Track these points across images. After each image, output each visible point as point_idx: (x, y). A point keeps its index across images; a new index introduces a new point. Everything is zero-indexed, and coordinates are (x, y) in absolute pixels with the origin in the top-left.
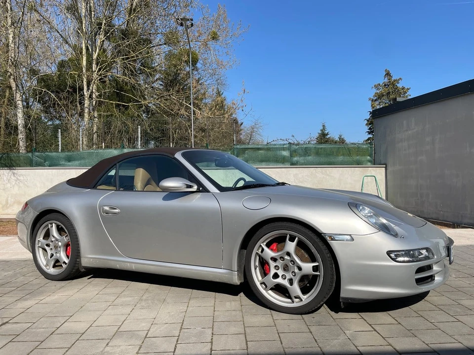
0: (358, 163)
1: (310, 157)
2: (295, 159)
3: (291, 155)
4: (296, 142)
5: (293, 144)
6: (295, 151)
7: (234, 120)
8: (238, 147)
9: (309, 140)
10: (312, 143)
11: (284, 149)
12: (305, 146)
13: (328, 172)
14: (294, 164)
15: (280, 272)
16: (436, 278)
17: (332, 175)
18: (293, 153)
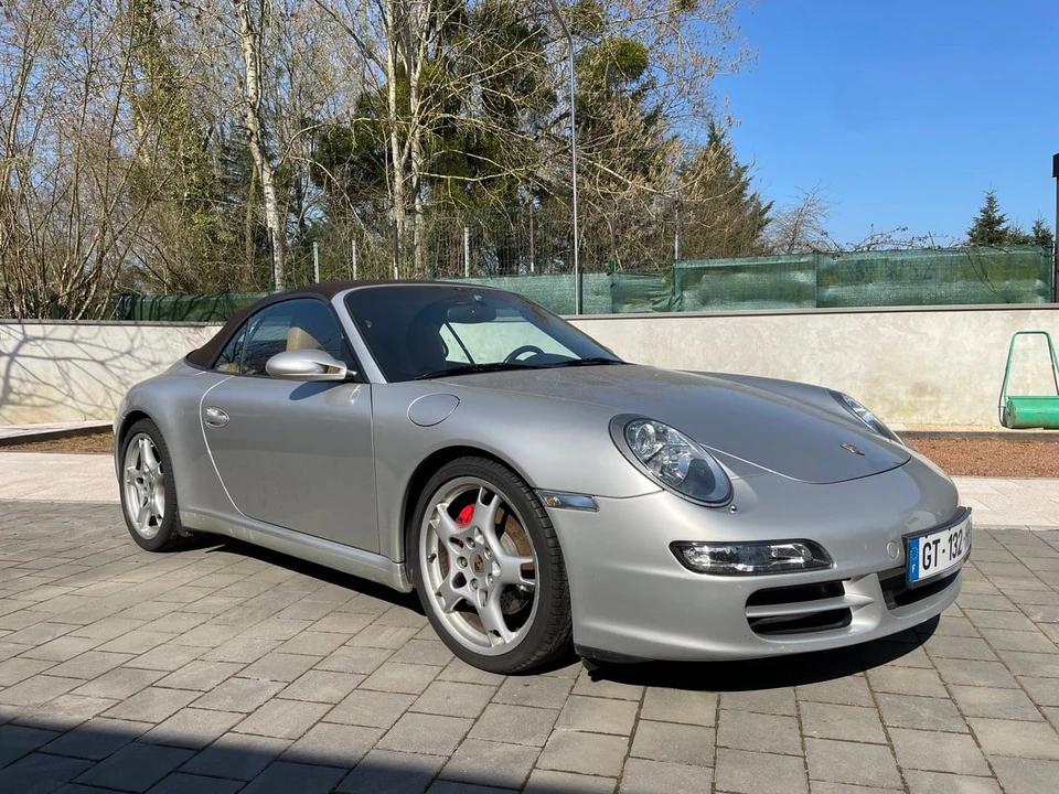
0: (1009, 300)
1: (871, 287)
2: (831, 291)
3: (820, 283)
4: (833, 248)
5: (826, 254)
6: (831, 271)
7: (676, 202)
8: (684, 265)
9: (869, 242)
10: (879, 248)
11: (800, 267)
12: (857, 258)
13: (912, 323)
14: (826, 304)
15: (469, 574)
16: (854, 622)
17: (923, 330)
18: (825, 276)
